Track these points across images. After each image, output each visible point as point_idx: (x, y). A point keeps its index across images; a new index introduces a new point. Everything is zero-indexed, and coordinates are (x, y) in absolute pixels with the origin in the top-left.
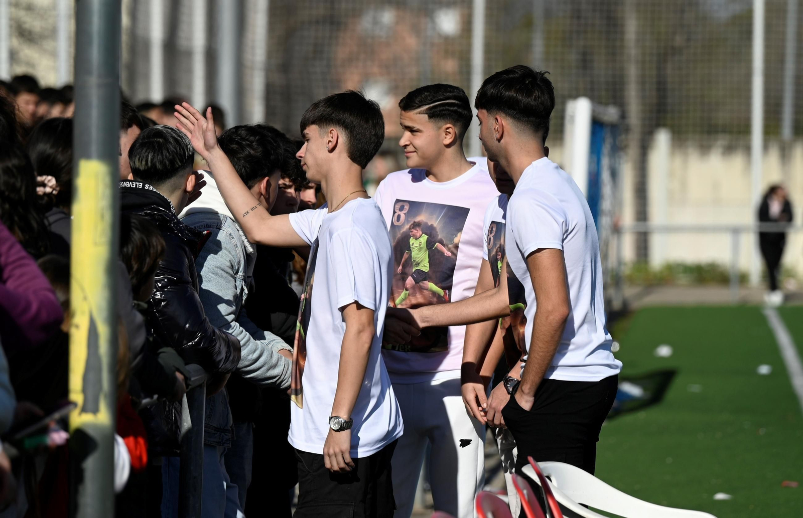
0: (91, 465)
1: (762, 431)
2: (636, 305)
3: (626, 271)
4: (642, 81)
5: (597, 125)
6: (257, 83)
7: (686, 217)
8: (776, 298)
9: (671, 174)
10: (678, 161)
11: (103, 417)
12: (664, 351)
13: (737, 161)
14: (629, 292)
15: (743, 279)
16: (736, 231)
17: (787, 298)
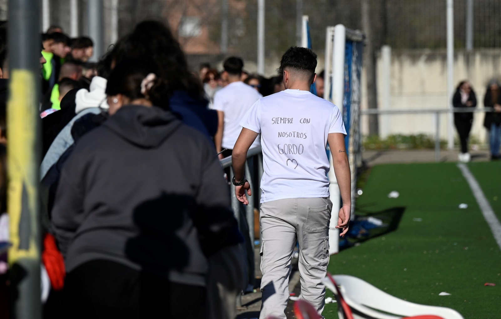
0: (24, 287)
1: (466, 248)
2: (370, 164)
3: (364, 140)
4: (371, 14)
5: (349, 42)
6: (113, 20)
7: (403, 104)
8: (466, 158)
9: (392, 76)
10: (397, 66)
11: (33, 253)
12: (394, 195)
13: (437, 66)
14: (366, 155)
15: (443, 144)
16: (438, 113)
17: (473, 157)
